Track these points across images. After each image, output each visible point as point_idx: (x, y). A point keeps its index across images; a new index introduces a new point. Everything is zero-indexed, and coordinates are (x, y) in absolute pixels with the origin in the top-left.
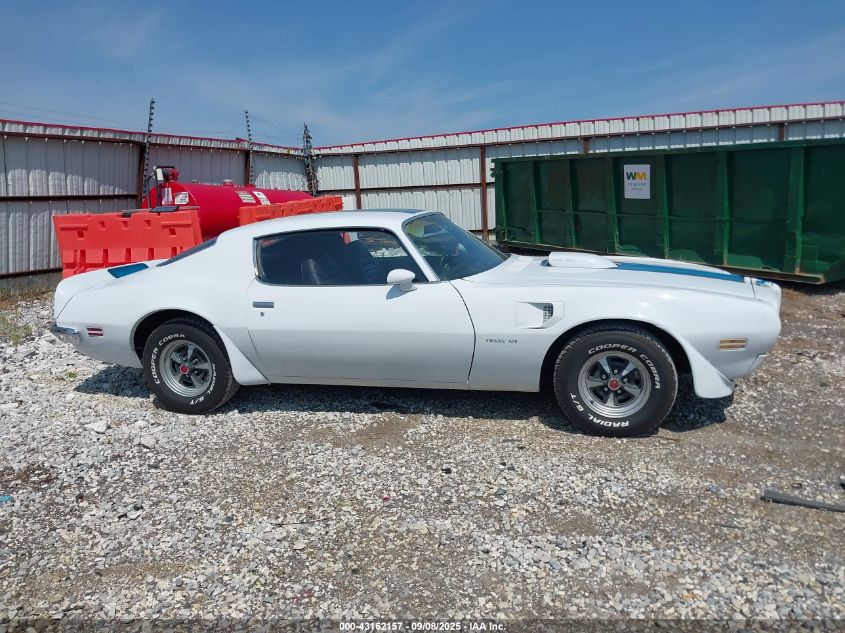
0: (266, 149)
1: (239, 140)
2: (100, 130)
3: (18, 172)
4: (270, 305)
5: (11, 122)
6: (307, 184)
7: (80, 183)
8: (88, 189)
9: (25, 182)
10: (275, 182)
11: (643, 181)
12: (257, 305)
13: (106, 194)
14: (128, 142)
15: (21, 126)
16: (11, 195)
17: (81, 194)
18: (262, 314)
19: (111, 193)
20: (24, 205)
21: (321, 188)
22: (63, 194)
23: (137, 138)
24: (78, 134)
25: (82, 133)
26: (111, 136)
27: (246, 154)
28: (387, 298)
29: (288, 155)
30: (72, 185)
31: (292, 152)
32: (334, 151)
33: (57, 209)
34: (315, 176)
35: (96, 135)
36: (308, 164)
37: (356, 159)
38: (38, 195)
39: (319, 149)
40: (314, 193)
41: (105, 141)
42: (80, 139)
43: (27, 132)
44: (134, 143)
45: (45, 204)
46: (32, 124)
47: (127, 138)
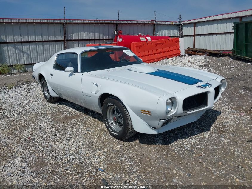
0: (163, 23)
1: (152, 20)
2: (104, 20)
3: (81, 33)
5: (80, 20)
6: (179, 33)
7: (98, 35)
8: (101, 37)
9: (83, 36)
10: (165, 33)
13: (106, 38)
14: (113, 23)
15: (82, 21)
16: (79, 39)
17: (98, 38)
18: (51, 77)
19: (108, 38)
20: (83, 42)
21: (183, 35)
22: (94, 39)
23: (116, 22)
24: (98, 22)
25: (99, 22)
26: (108, 22)
27: (154, 25)
28: (69, 76)
29: (172, 24)
30: (96, 36)
31: (174, 23)
32: (189, 22)
33: (92, 43)
34: (182, 31)
35: (103, 22)
36: (180, 27)
37: (195, 24)
38: (87, 39)
39: (184, 22)
40: (181, 36)
41: (106, 23)
42: (98, 23)
43: (84, 22)
44: (115, 23)
45: (88, 41)
46: (85, 20)
47: (113, 22)
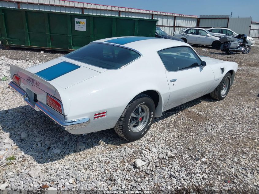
4: (175, 80)
11: (83, 25)
12: (172, 81)
18: (174, 85)
28: (200, 71)
